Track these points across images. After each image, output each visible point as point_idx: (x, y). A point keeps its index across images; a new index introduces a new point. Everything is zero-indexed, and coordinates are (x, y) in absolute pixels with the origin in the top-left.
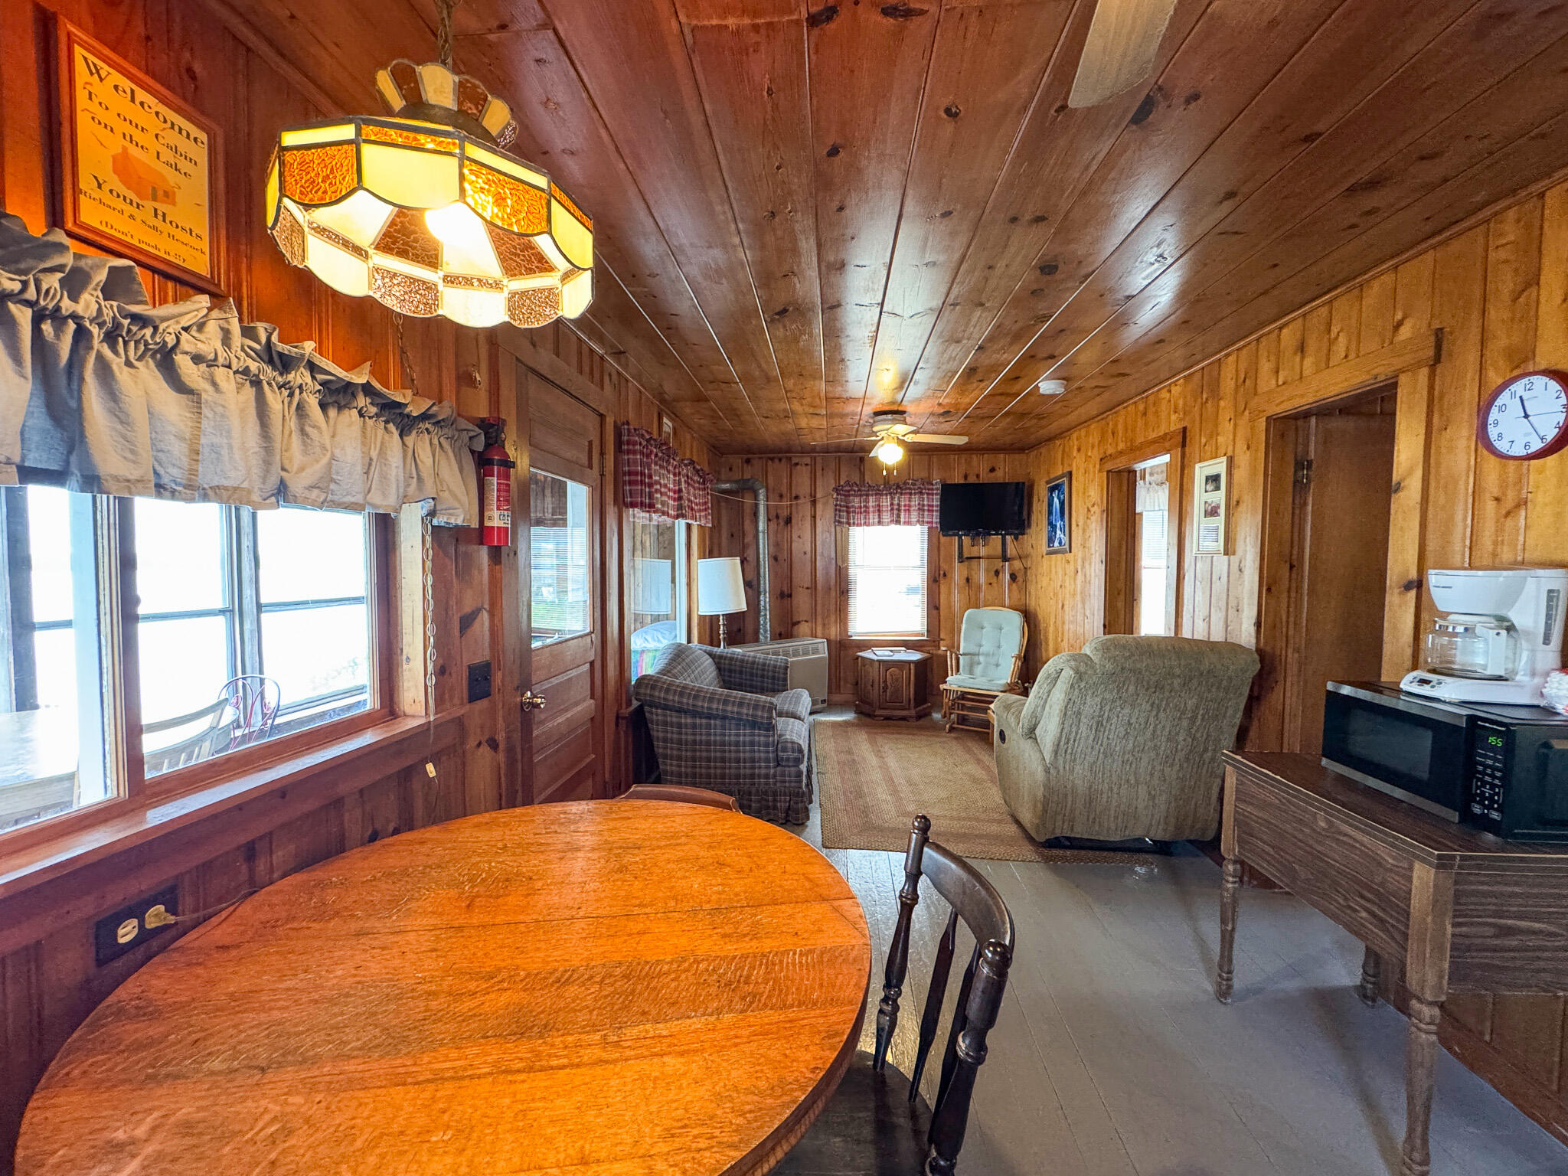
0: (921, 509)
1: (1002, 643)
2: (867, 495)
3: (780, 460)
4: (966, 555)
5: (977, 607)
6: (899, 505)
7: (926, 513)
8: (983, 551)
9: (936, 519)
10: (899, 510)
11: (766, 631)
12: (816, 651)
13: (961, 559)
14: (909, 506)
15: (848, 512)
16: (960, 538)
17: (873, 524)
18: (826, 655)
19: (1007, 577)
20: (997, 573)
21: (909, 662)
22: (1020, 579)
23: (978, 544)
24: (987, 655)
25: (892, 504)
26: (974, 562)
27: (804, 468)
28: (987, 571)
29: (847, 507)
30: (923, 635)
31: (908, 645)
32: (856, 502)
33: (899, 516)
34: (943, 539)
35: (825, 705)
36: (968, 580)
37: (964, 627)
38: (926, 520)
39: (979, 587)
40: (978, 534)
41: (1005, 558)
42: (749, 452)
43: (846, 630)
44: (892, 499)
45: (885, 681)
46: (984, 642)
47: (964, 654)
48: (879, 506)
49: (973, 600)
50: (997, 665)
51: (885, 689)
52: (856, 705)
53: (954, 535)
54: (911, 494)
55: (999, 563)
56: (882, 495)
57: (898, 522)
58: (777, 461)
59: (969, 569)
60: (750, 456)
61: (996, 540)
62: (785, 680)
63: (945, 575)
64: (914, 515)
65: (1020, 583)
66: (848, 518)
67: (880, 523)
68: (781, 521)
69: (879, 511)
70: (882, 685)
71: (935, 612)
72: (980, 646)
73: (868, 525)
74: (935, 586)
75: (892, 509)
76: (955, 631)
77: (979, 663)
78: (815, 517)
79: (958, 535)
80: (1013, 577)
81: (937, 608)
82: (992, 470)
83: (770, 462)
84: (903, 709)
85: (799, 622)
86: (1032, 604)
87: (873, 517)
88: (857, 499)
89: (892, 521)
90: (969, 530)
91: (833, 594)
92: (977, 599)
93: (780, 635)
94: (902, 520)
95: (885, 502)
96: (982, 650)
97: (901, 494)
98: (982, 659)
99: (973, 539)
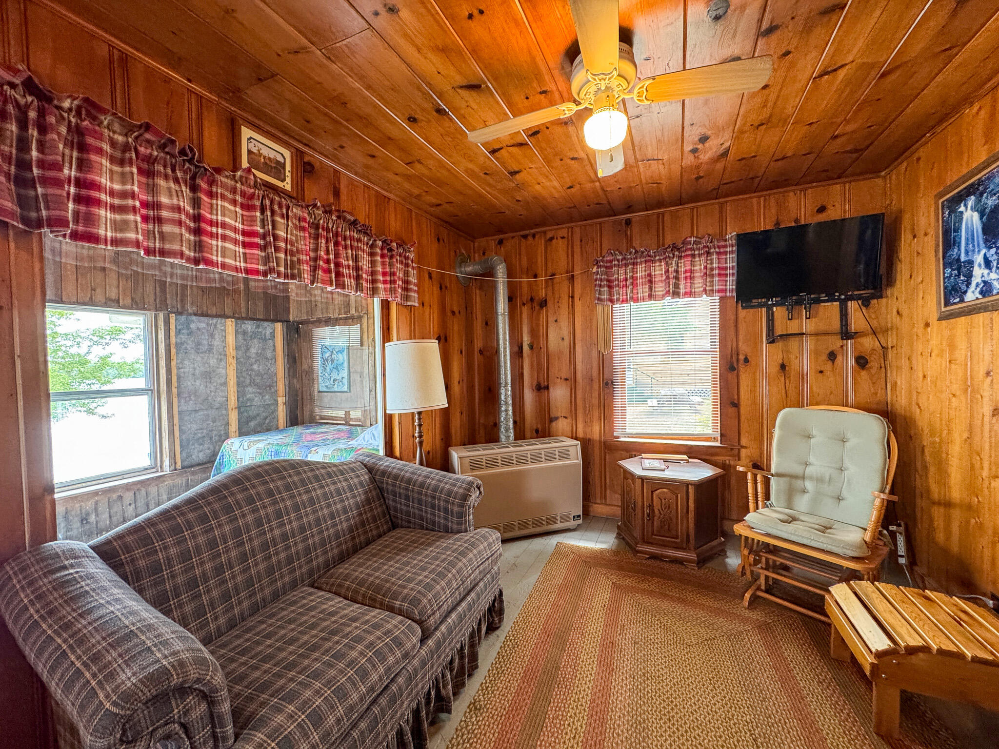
0: (708, 274)
1: (847, 463)
2: (635, 264)
3: (534, 236)
4: (779, 331)
5: (799, 405)
6: (677, 271)
7: (716, 279)
8: (807, 326)
9: (731, 284)
10: (677, 278)
11: (507, 430)
12: (564, 455)
13: (772, 340)
14: (691, 271)
15: (610, 287)
16: (769, 308)
17: (643, 300)
18: (580, 461)
19: (851, 362)
20: (832, 356)
21: (687, 484)
22: (874, 364)
23: (799, 316)
24: (820, 480)
25: (667, 271)
26: (793, 343)
27: (560, 241)
28: (816, 353)
29: (609, 281)
30: (715, 439)
31: (693, 453)
32: (620, 274)
33: (677, 286)
34: (742, 313)
35: (580, 521)
36: (783, 367)
37: (777, 433)
38: (716, 287)
39: (802, 376)
40: (799, 303)
41: (846, 334)
42: (501, 231)
43: (612, 430)
44: (667, 264)
45: (651, 506)
46: (812, 459)
47: (778, 475)
48: (650, 275)
49: (792, 392)
50: (839, 499)
51: (651, 516)
52: (618, 527)
53: (760, 306)
54: (693, 256)
55: (835, 343)
56: (654, 261)
57: (676, 294)
58: (530, 238)
59: (786, 351)
60: (502, 236)
61: (829, 311)
62: (461, 515)
63: (746, 360)
64: (698, 283)
65: (874, 371)
66: (610, 294)
67: (651, 297)
68: (535, 304)
69: (650, 281)
70: (647, 511)
71: (732, 410)
72: (806, 464)
73: (636, 300)
74: (731, 376)
75: (668, 277)
76: (763, 435)
77: (804, 491)
78: (573, 297)
79: (765, 305)
80: (862, 362)
81: (736, 405)
82: (822, 209)
83: (523, 240)
84: (677, 548)
85: (557, 418)
86: (901, 401)
87: (642, 290)
88: (622, 271)
89: (668, 293)
90: (784, 298)
91: (596, 386)
92: (800, 393)
93: (537, 431)
94: (682, 291)
95: (658, 270)
96: (809, 470)
97: (680, 257)
98: (809, 485)
99: (790, 311)
